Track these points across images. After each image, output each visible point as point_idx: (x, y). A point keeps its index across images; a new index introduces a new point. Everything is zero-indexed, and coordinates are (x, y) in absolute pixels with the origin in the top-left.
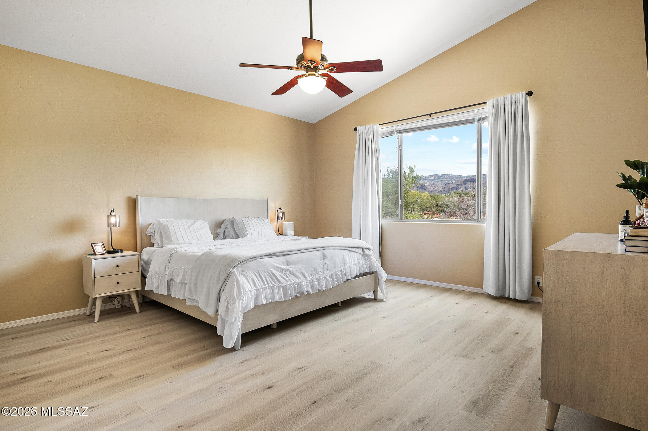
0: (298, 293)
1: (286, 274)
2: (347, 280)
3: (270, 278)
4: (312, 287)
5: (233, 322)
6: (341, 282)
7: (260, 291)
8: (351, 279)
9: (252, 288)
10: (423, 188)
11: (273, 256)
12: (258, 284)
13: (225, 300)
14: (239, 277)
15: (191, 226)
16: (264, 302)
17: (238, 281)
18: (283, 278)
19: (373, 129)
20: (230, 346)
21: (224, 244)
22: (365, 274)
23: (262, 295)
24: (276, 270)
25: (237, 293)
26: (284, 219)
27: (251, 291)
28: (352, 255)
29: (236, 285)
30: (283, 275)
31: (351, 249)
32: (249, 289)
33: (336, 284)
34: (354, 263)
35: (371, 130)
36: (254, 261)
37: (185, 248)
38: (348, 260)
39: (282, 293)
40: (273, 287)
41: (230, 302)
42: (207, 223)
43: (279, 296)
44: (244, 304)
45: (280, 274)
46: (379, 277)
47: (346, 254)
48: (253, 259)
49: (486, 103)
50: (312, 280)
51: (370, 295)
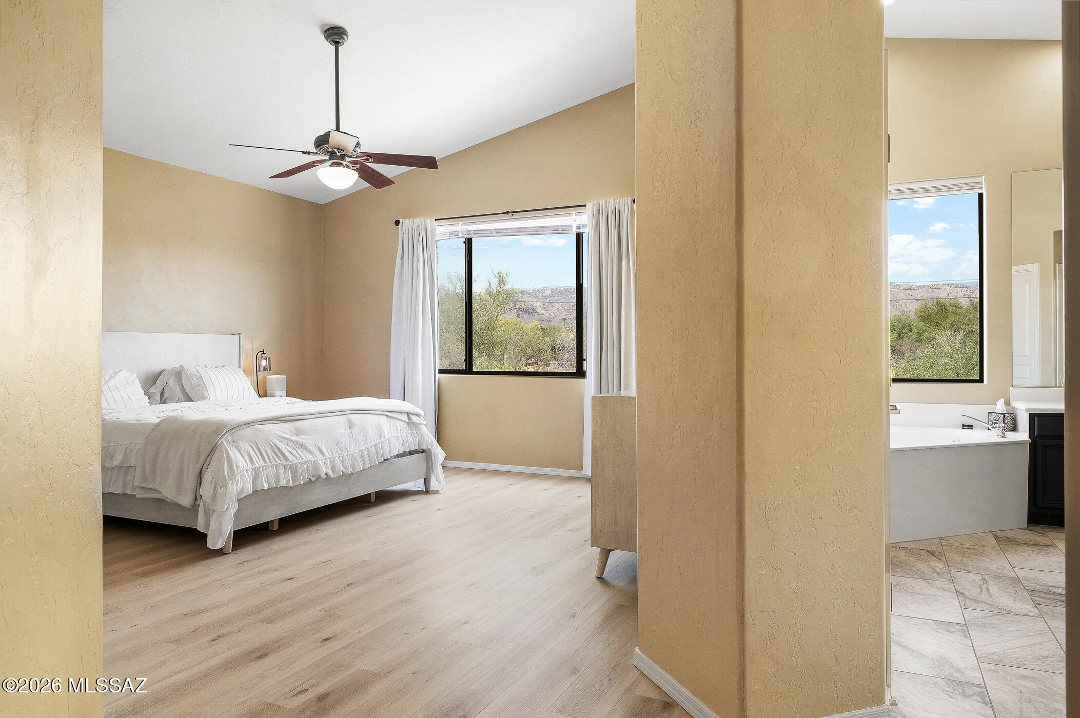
0: (313, 476)
1: (295, 448)
2: (385, 460)
3: (273, 453)
4: (333, 468)
5: (224, 510)
6: (375, 462)
7: (259, 471)
8: (389, 459)
9: (249, 465)
10: (530, 311)
11: (277, 422)
12: (256, 461)
13: (211, 482)
14: (229, 450)
15: (110, 379)
16: (266, 487)
17: (229, 455)
18: (291, 453)
19: (426, 225)
20: (218, 547)
21: (177, 410)
22: (411, 453)
23: (263, 476)
24: (281, 442)
25: (228, 472)
26: (270, 370)
27: (247, 470)
28: (391, 423)
29: (226, 461)
30: (290, 449)
31: (389, 414)
32: (245, 467)
33: (368, 465)
34: (395, 435)
35: (422, 227)
36: (248, 429)
37: (116, 414)
38: (385, 430)
39: (290, 475)
40: (277, 466)
41: (220, 483)
42: (135, 375)
43: (285, 480)
44: (240, 486)
45: (287, 447)
46: (433, 458)
47: (383, 420)
48: (248, 425)
49: (585, 206)
50: (333, 458)
51: (419, 485)
